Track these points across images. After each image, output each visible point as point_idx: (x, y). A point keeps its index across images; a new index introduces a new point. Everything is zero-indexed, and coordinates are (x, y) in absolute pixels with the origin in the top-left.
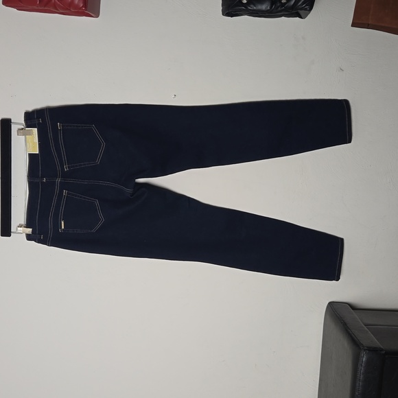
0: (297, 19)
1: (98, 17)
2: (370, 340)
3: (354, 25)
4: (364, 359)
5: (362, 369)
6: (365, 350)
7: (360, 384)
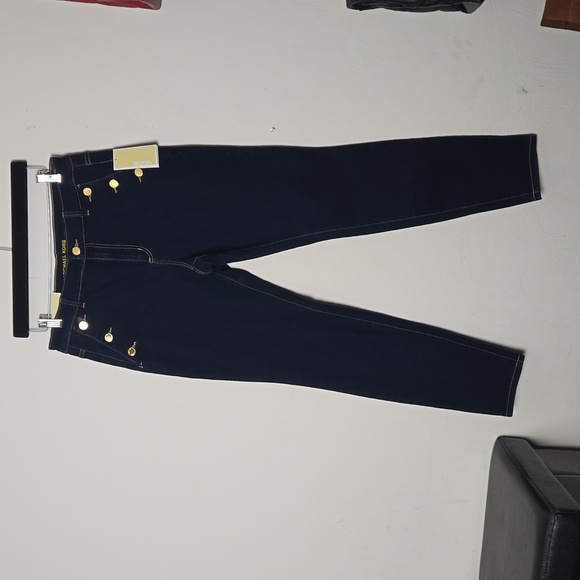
0: (460, 13)
1: (158, 8)
2: (564, 498)
3: (545, 23)
4: (555, 527)
5: (551, 542)
6: (556, 514)
7: (547, 563)
